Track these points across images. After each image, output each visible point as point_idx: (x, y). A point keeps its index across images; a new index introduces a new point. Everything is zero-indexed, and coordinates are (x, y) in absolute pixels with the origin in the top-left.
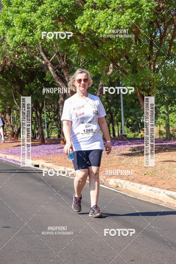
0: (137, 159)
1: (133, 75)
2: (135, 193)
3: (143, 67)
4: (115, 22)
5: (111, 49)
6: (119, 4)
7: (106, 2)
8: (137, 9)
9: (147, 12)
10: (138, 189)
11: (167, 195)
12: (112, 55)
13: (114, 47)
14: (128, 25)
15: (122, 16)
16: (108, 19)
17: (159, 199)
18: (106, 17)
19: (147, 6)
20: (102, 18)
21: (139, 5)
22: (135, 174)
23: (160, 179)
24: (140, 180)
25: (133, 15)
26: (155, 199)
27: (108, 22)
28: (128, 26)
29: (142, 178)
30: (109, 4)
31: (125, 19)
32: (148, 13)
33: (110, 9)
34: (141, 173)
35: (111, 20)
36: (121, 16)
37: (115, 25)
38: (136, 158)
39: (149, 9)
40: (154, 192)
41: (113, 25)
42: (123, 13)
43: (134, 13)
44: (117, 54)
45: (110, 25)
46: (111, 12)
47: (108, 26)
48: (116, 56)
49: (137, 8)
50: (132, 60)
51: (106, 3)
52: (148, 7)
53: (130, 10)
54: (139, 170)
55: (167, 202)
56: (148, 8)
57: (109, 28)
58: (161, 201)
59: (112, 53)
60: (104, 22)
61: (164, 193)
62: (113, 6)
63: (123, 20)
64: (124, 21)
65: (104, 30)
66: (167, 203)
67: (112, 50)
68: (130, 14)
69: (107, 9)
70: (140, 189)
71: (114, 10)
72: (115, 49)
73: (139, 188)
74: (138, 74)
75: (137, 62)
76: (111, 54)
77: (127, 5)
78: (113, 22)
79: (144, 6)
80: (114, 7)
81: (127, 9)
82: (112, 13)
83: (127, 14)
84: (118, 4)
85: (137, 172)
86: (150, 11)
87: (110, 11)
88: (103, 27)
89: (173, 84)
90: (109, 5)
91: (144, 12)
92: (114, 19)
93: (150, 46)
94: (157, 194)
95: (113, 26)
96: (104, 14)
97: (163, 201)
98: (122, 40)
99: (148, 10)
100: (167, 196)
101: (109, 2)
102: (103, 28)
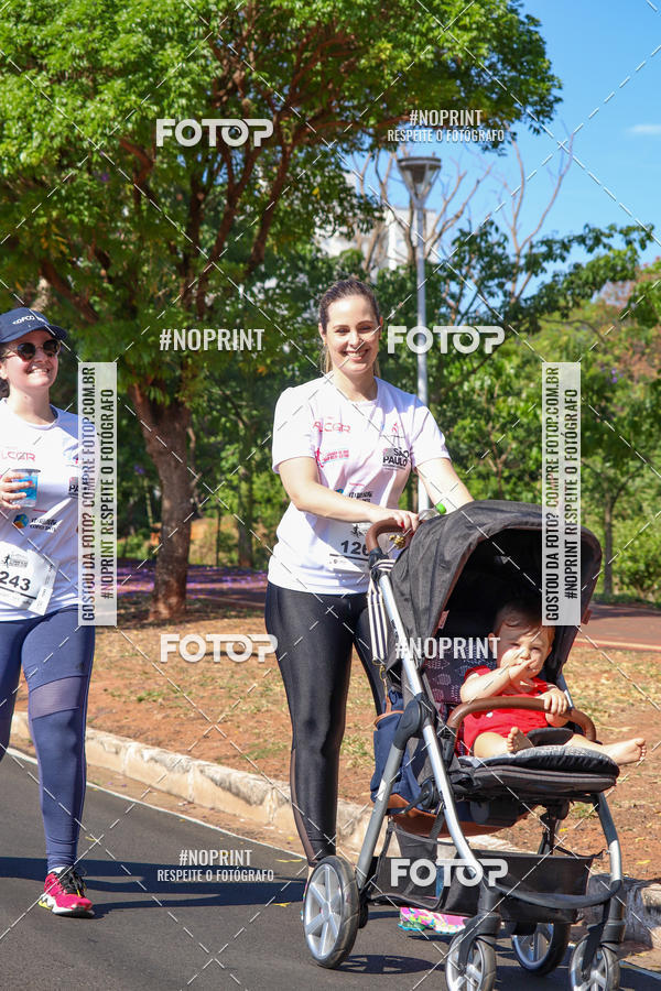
0: (117, 639)
1: (122, 323)
2: (98, 768)
3: (159, 298)
4: (61, 123)
5: (43, 220)
6: (80, 57)
7: (30, 45)
8: (146, 83)
9: (182, 95)
10: (109, 752)
11: (212, 780)
12: (45, 246)
13: (54, 214)
14: (110, 138)
15: (88, 104)
16: (32, 109)
17: (184, 795)
18: (27, 100)
19: (182, 74)
20: (10, 103)
21: (154, 69)
22: (104, 697)
23: (194, 719)
24: (118, 721)
25: (127, 104)
26: (169, 793)
27: (34, 120)
28: (109, 143)
29: (128, 711)
30: (42, 52)
31: (98, 116)
32: (183, 102)
33: (44, 73)
34: (126, 692)
35: (46, 113)
36: (84, 102)
37: (60, 133)
38: (114, 635)
39: (189, 86)
40: (165, 766)
41: (53, 133)
42: (91, 93)
43: (133, 97)
44: (63, 243)
45: (42, 133)
46: (48, 83)
47: (35, 134)
48: (63, 248)
49: (146, 77)
50: (119, 268)
51: (33, 49)
52: (188, 79)
53: (118, 84)
54: (119, 683)
55: (210, 806)
56: (185, 82)
57: (35, 143)
58: (190, 803)
59: (47, 236)
60: (19, 118)
61: (202, 771)
62: (58, 65)
63: (93, 119)
64: (95, 122)
65: (19, 151)
66: (212, 809)
67: (48, 225)
68: (118, 101)
69: (33, 72)
70: (117, 753)
71: (59, 78)
72: (57, 222)
73: (114, 750)
74: (138, 322)
75: (140, 276)
76: (43, 240)
77: (109, 63)
78: (52, 123)
79: (172, 71)
80: (61, 65)
81: (108, 79)
82: (49, 89)
83: (107, 96)
84: (74, 57)
85: (110, 691)
86: (193, 92)
87: (42, 81)
88: (16, 138)
89: (267, 366)
90: (43, 58)
91: (172, 95)
92: (60, 113)
93: (190, 220)
94: (176, 776)
95: (52, 138)
96: (20, 87)
97: (196, 801)
98: (88, 193)
99: (185, 90)
100: (212, 784)
101: (42, 48)
102: (15, 142)
